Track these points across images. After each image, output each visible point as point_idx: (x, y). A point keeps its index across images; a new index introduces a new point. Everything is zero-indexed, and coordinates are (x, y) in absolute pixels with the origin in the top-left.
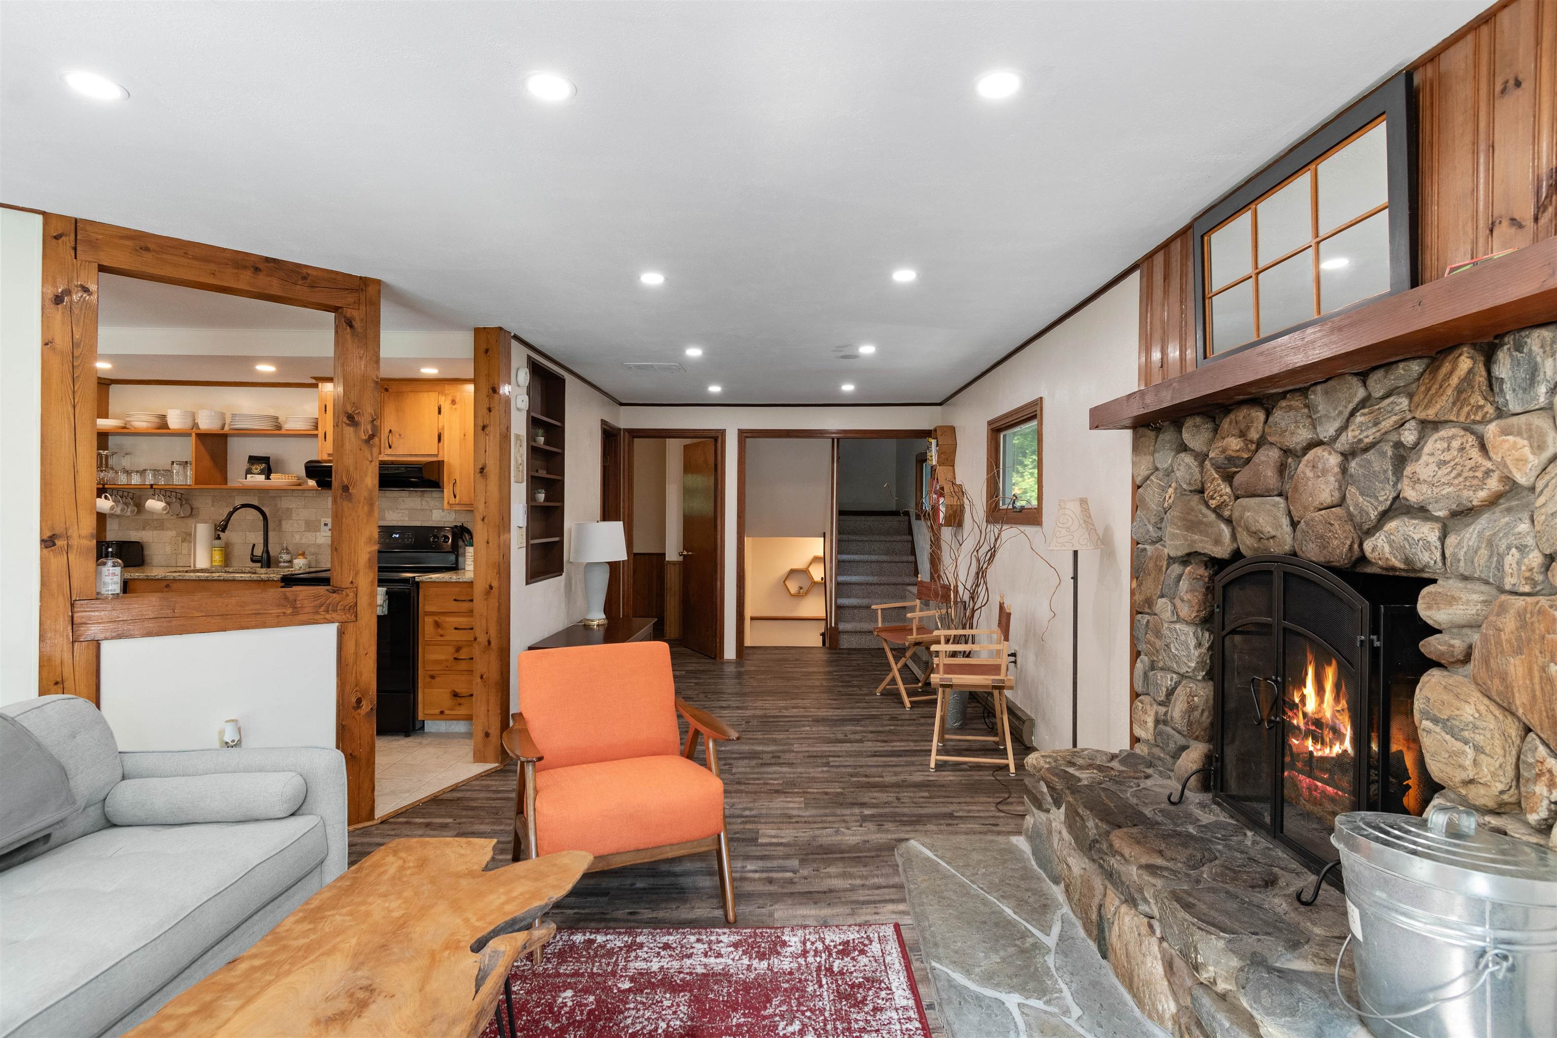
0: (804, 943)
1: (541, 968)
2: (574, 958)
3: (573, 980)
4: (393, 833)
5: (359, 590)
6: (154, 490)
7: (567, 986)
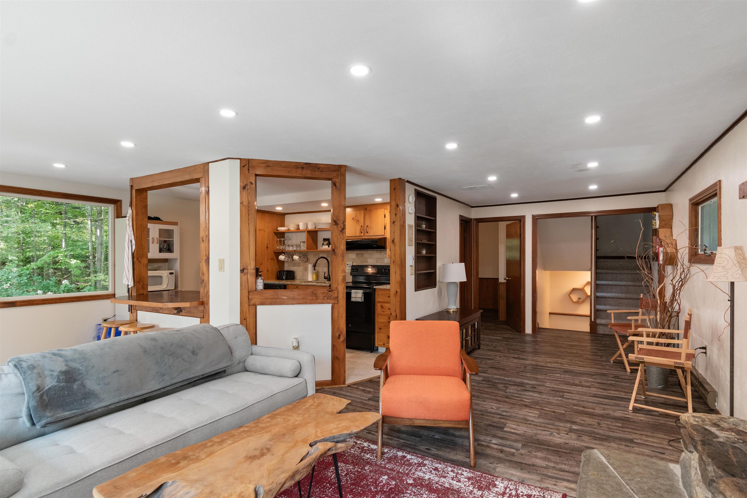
0: (506, 489)
1: (380, 463)
2: (395, 462)
3: (390, 472)
4: (350, 391)
5: (339, 291)
6: (295, 252)
7: (387, 474)
